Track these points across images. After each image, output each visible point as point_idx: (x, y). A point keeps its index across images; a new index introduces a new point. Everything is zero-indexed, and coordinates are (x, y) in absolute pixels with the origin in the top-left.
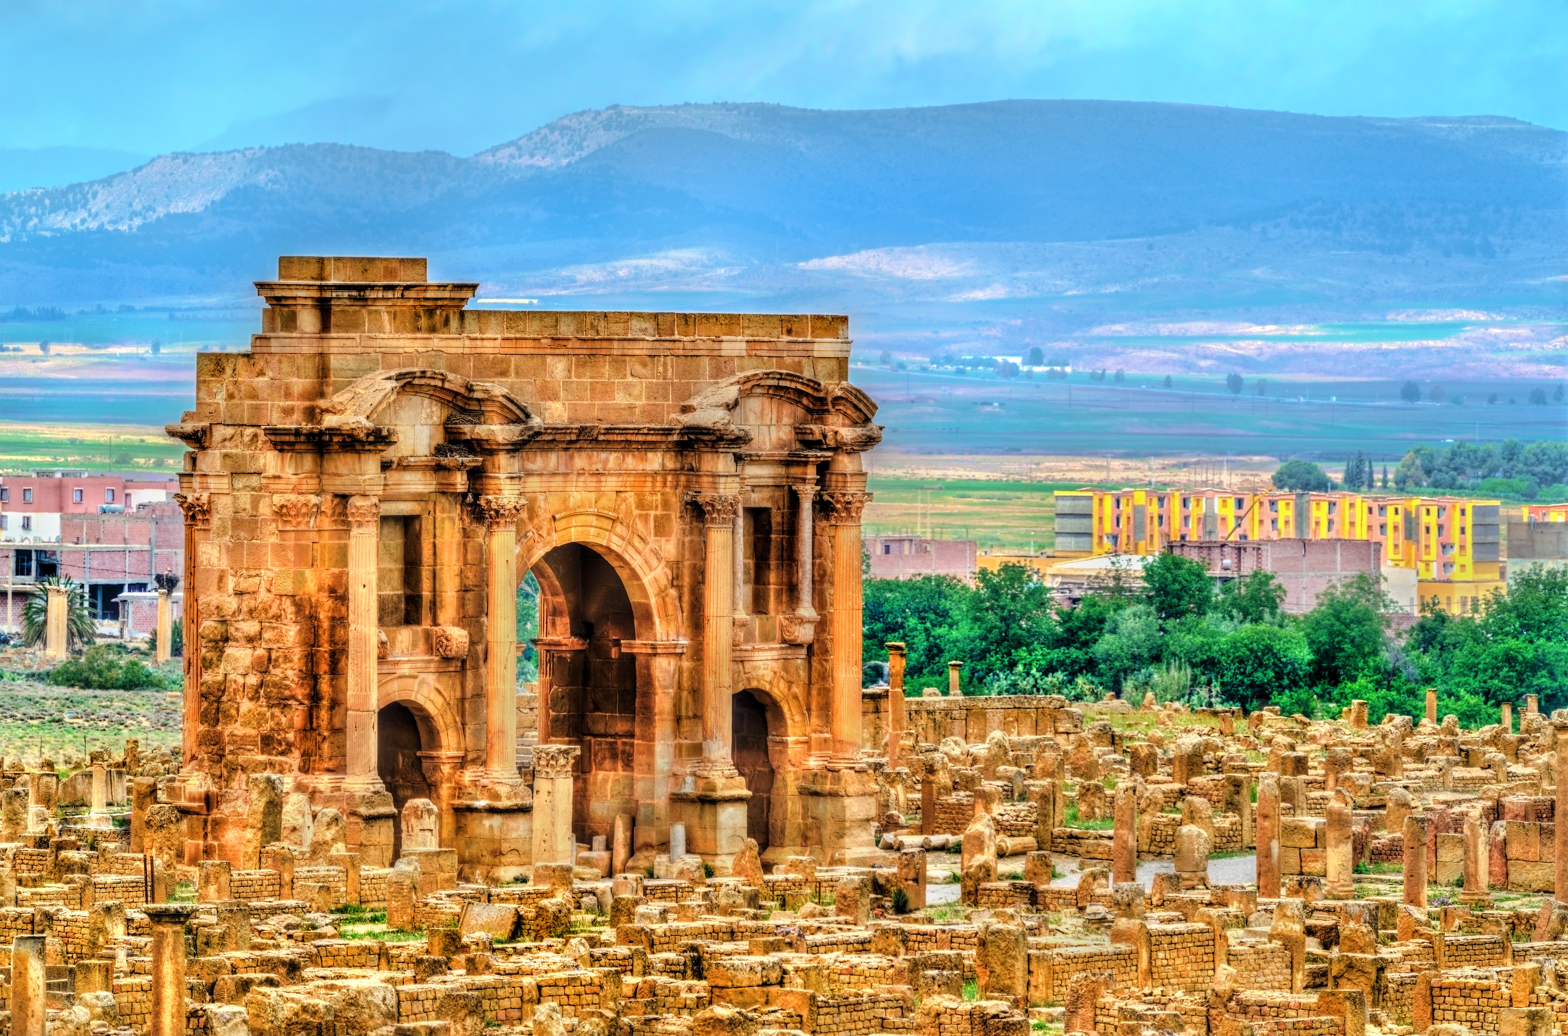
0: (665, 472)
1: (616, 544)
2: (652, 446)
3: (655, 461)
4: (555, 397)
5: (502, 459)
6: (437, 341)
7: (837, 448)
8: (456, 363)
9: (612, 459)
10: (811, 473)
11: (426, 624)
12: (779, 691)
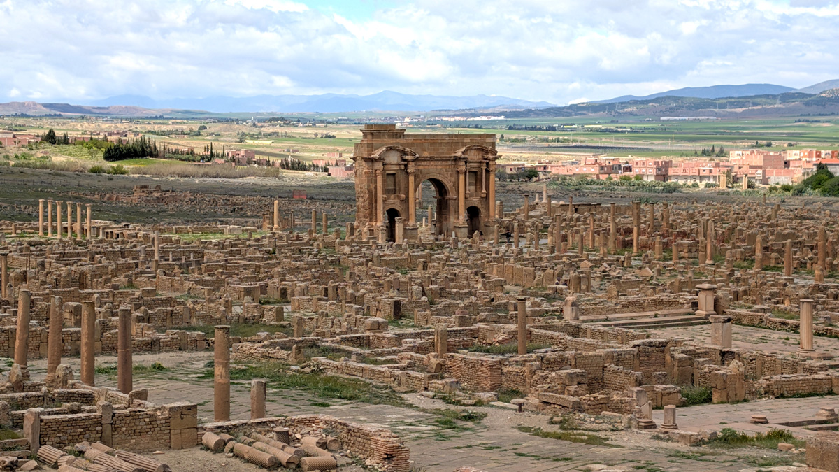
0: (452, 165)
1: (440, 179)
2: (449, 160)
3: (449, 163)
4: (425, 151)
5: (410, 163)
6: (398, 140)
7: (490, 160)
8: (402, 144)
9: (440, 162)
10: (485, 164)
11: (397, 194)
12: (479, 206)
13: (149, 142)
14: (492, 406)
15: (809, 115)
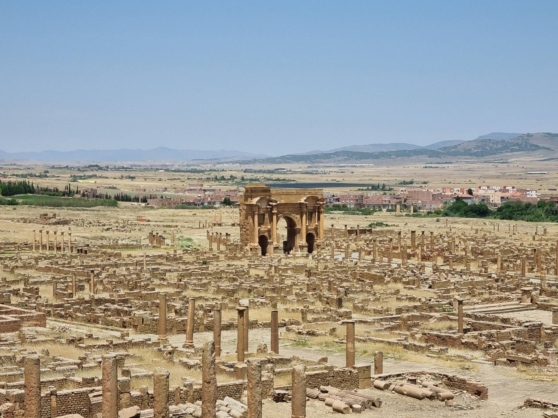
0: (298, 208)
1: (291, 216)
3: (296, 206)
4: (282, 199)
5: (274, 207)
6: (266, 194)
7: (320, 205)
9: (291, 206)
10: (317, 207)
11: (266, 226)
12: (314, 233)
13: (29, 183)
14: (472, 362)
15: (432, 163)
